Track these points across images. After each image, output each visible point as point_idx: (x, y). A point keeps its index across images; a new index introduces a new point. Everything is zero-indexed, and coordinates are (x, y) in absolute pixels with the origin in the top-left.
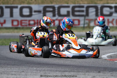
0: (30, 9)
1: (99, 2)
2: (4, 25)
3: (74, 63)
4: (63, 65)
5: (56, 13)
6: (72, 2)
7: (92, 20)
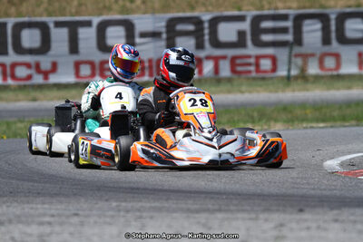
0: (129, 27)
1: (332, 2)
2: (53, 79)
5: (207, 37)
6: (252, 4)
7: (312, 55)
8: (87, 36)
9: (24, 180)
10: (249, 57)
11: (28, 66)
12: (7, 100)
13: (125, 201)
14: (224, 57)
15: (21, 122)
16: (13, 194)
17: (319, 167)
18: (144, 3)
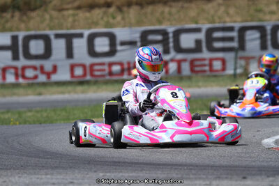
0: (112, 37)
1: (268, 17)
2: (54, 78)
5: (171, 45)
6: (207, 19)
7: (253, 58)
8: (80, 45)
9: (32, 157)
10: (204, 59)
11: (35, 68)
12: (18, 95)
13: (110, 172)
14: (185, 60)
15: (30, 111)
16: (23, 168)
17: (259, 144)
18: (123, 19)
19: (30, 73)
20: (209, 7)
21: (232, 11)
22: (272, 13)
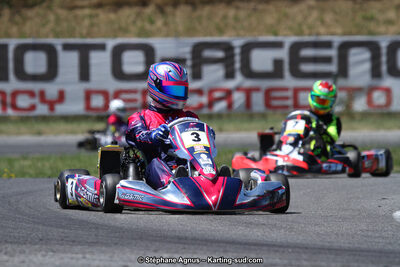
1: (382, 29)
2: (60, 109)
3: (301, 238)
4: (263, 245)
5: (238, 65)
6: (291, 29)
7: (359, 90)
8: (100, 61)
10: (285, 89)
11: (31, 94)
12: (8, 134)
14: (257, 89)
15: (25, 158)
18: (166, 24)
19: (23, 102)
20: (295, 10)
21: (329, 17)
22: (390, 22)
